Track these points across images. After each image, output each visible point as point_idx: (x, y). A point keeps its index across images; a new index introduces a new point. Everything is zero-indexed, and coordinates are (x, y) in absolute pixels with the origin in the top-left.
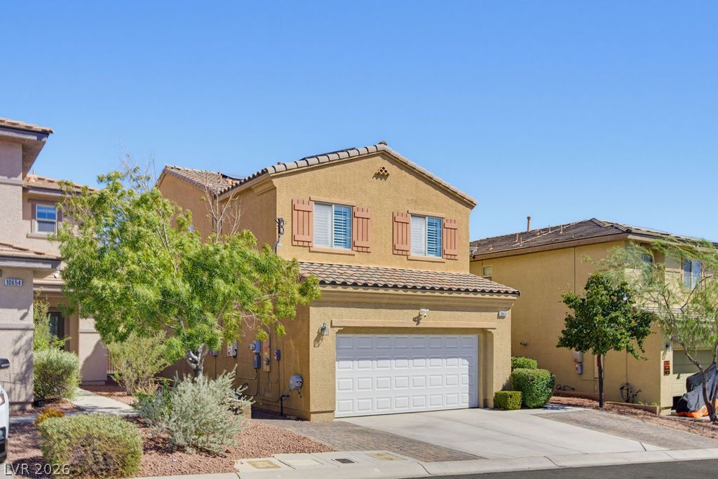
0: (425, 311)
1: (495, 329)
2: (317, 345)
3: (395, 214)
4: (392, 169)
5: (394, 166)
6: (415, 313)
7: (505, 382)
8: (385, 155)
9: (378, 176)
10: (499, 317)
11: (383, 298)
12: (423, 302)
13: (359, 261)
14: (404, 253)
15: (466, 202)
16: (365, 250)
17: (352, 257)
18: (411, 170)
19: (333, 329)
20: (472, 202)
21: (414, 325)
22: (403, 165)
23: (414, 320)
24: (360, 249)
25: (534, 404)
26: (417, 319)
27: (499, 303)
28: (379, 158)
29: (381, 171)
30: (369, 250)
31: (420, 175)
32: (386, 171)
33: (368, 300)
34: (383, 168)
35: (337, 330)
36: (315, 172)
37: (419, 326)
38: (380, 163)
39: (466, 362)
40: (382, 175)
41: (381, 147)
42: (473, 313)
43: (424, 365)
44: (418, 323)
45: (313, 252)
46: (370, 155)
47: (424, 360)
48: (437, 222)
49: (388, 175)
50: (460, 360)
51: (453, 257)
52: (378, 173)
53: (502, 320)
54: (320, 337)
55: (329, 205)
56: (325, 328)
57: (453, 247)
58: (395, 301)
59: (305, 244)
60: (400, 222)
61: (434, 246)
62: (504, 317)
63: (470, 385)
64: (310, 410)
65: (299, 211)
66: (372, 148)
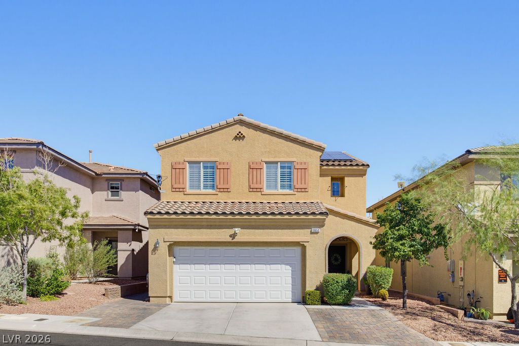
0: (237, 230)
1: (308, 242)
2: (154, 253)
3: (251, 164)
4: (244, 130)
5: (251, 130)
6: (231, 231)
7: (318, 283)
8: (242, 123)
9: (236, 138)
10: (312, 233)
11: (202, 222)
12: (237, 224)
13: (222, 197)
14: (259, 190)
15: (315, 147)
16: (226, 190)
17: (216, 196)
18: (264, 130)
19: (165, 243)
20: (321, 147)
21: (230, 240)
22: (257, 128)
23: (230, 236)
24: (222, 190)
25: (334, 302)
26: (233, 236)
27: (309, 222)
29: (238, 134)
30: (229, 190)
31: (272, 133)
32: (242, 134)
33: (193, 223)
34: (240, 132)
35: (168, 244)
36: (188, 142)
38: (238, 128)
39: (288, 267)
40: (239, 137)
41: (237, 118)
42: (286, 230)
43: (250, 269)
44: (234, 238)
45: (186, 194)
46: (229, 125)
47: (249, 265)
48: (289, 165)
49: (244, 136)
50: (283, 266)
51: (303, 190)
52: (236, 136)
53: (315, 235)
54: (155, 248)
55: (199, 163)
56: (157, 243)
57: (303, 182)
58: (212, 224)
59: (181, 190)
60: (253, 168)
61: (286, 183)
62: (317, 233)
63: (292, 285)
64: (149, 295)
65: (177, 169)
66: (231, 120)
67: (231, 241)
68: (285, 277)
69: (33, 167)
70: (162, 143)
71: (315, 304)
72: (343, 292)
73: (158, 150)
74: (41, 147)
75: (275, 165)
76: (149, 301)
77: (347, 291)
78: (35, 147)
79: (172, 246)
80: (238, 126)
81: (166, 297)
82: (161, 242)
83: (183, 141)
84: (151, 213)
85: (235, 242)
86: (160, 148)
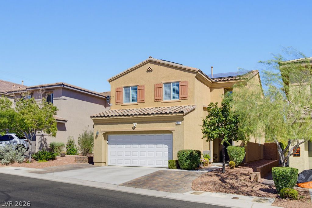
0: (135, 124)
1: (174, 130)
2: (96, 139)
3: (156, 85)
4: (152, 66)
5: (156, 65)
6: (132, 125)
8: (151, 62)
9: (148, 71)
10: (176, 125)
12: (134, 121)
13: (141, 106)
14: (160, 100)
15: (192, 71)
16: (142, 102)
17: (137, 105)
18: (163, 65)
19: (101, 133)
22: (159, 64)
24: (140, 102)
26: (134, 128)
27: (174, 118)
28: (149, 63)
29: (149, 69)
30: (144, 101)
34: (149, 67)
35: (103, 133)
37: (134, 130)
39: (167, 146)
40: (150, 70)
41: (148, 59)
42: (162, 124)
45: (122, 105)
46: (144, 64)
47: (145, 145)
48: (177, 84)
49: (152, 69)
50: (164, 145)
51: (185, 98)
52: (148, 70)
53: (179, 126)
54: (97, 136)
55: (129, 87)
56: (98, 133)
57: (185, 93)
58: (123, 121)
59: (120, 103)
60: (158, 88)
61: (175, 95)
62: (180, 124)
63: (169, 157)
64: (94, 161)
65: (118, 91)
66: (145, 61)
67: (133, 131)
68: (165, 152)
69: (61, 97)
70: (111, 78)
71: (173, 169)
72: (187, 161)
73: (109, 82)
74: (62, 86)
75: (169, 85)
76: (93, 164)
77: (190, 161)
78: (60, 86)
79: (106, 135)
80: (149, 64)
81: (101, 162)
82: (99, 132)
83: (121, 75)
84: (94, 117)
85: (135, 131)
86: (110, 81)
